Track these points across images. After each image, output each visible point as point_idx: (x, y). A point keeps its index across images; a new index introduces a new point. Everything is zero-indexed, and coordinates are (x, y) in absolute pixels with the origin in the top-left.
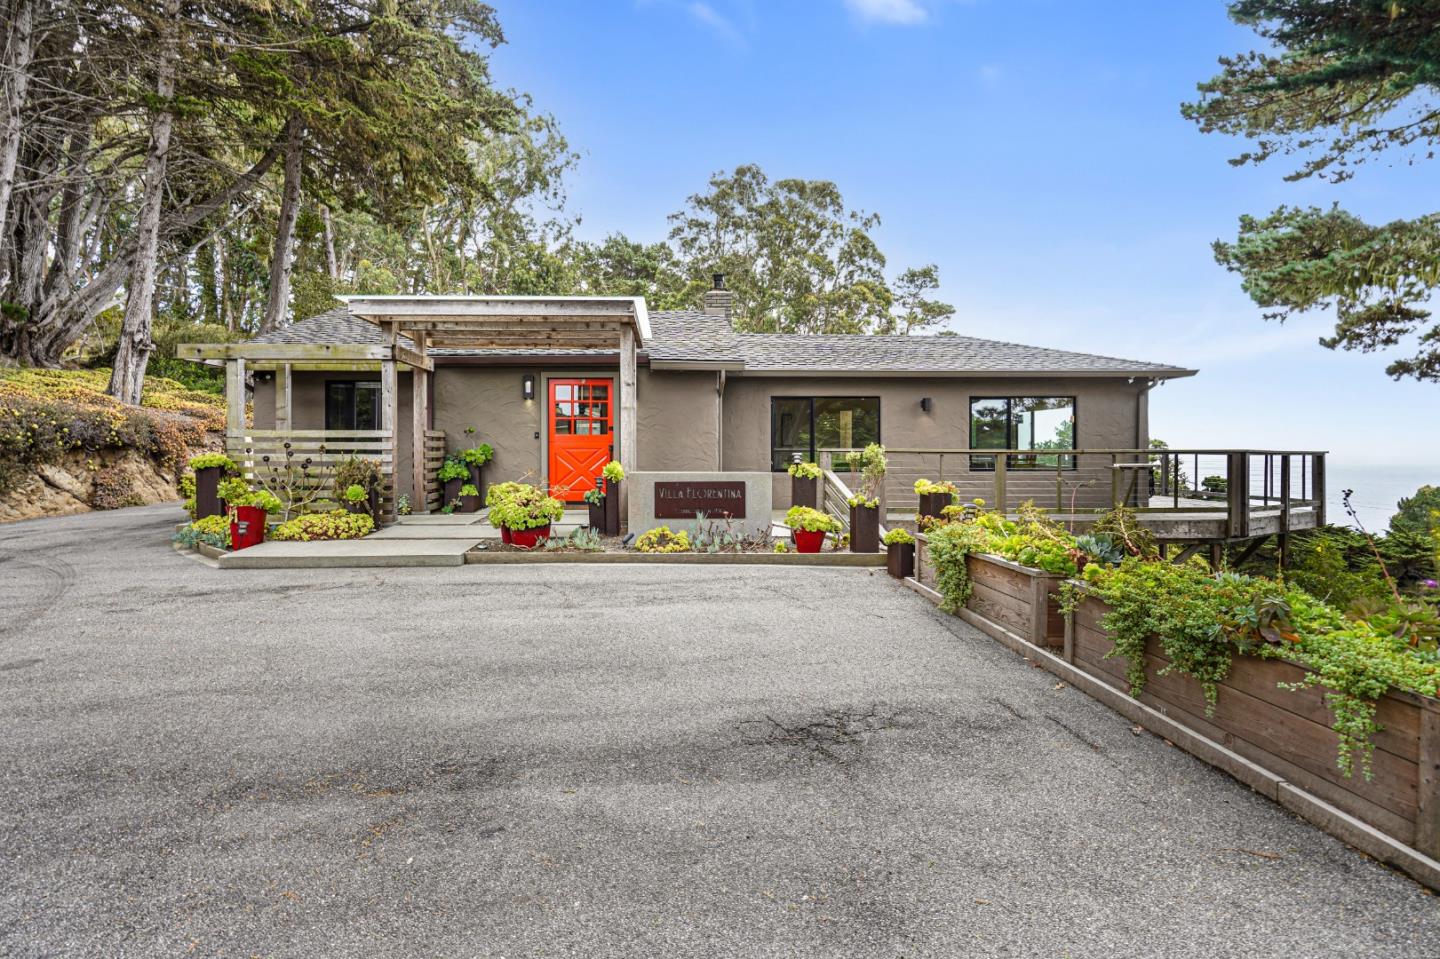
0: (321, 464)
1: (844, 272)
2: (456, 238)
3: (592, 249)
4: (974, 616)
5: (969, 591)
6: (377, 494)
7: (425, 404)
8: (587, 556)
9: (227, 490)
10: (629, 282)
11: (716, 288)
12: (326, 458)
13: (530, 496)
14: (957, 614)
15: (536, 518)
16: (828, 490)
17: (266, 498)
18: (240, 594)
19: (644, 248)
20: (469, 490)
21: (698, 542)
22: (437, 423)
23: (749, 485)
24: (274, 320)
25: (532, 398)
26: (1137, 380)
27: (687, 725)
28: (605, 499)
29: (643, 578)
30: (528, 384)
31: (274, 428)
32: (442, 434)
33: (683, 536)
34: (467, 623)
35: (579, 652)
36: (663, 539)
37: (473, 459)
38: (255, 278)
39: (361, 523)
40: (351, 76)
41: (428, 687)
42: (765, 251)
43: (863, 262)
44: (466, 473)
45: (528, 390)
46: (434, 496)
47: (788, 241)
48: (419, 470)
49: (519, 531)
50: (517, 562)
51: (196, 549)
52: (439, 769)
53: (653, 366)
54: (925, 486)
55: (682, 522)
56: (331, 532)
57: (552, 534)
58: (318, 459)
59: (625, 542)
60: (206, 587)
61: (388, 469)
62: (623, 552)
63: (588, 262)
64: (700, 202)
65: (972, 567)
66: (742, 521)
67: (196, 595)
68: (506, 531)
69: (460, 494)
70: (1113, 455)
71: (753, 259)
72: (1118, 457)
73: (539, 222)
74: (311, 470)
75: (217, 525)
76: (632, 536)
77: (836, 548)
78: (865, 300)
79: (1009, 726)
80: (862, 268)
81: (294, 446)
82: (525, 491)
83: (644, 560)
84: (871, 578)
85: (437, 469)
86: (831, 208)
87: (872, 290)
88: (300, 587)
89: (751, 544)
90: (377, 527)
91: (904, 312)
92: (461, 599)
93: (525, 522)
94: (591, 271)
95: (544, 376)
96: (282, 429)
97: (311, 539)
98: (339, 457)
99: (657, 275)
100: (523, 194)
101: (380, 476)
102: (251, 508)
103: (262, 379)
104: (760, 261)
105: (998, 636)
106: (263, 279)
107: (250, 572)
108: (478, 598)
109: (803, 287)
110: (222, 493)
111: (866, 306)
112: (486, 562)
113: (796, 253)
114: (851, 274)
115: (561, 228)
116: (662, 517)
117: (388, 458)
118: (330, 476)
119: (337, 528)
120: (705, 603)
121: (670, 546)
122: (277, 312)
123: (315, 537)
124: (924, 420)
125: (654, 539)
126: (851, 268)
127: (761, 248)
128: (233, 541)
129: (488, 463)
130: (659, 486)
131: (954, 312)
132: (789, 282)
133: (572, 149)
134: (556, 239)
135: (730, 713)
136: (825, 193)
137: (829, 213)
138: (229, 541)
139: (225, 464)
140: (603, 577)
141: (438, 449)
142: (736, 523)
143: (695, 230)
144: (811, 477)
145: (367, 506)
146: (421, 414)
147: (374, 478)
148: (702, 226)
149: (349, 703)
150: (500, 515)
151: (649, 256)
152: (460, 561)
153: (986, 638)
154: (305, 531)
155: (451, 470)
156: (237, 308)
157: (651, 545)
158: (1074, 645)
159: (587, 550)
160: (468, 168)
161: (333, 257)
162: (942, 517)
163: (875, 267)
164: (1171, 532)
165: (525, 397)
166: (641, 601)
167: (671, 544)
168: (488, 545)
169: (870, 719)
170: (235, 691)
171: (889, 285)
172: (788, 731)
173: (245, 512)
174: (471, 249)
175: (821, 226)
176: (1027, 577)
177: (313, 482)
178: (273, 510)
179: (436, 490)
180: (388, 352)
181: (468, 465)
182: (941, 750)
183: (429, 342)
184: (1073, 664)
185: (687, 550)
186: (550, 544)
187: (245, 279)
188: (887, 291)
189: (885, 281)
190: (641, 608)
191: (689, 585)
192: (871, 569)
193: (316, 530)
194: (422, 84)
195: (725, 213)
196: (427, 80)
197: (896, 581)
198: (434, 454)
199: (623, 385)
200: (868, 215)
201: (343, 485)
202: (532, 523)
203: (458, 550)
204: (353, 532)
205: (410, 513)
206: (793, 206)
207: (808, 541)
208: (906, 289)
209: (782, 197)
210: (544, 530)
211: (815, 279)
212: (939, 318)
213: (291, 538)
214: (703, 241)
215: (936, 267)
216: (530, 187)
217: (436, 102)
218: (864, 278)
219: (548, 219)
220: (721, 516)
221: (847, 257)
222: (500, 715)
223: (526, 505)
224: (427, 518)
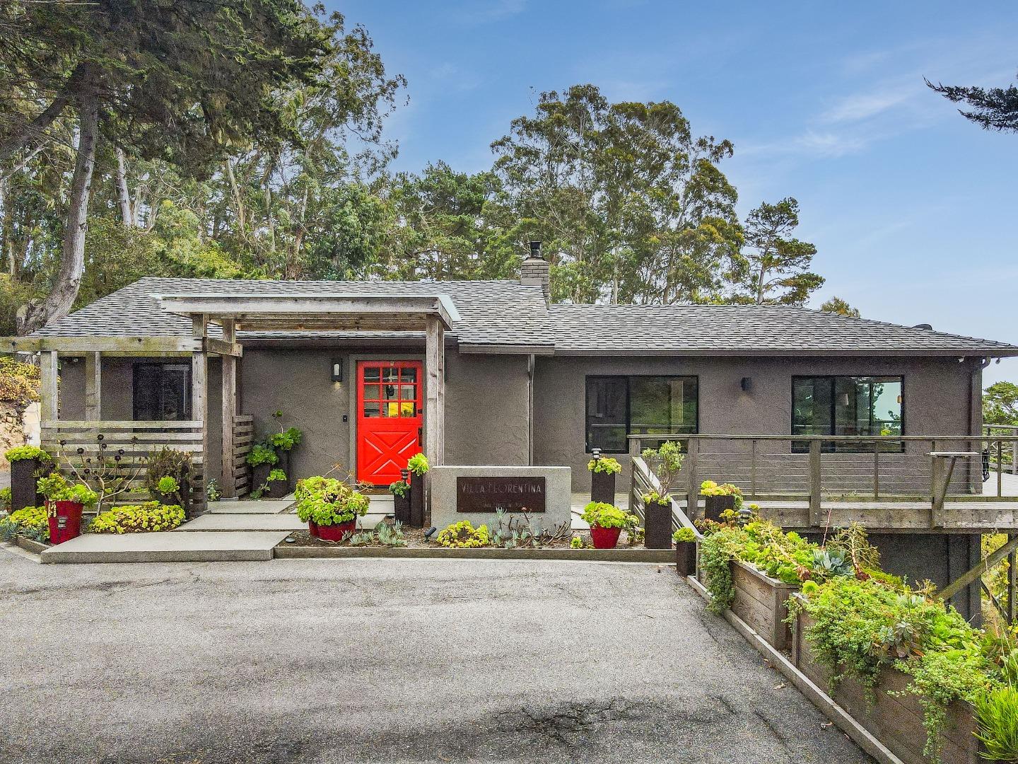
0: (134, 454)
1: (690, 209)
2: (260, 170)
3: (411, 181)
4: (736, 619)
5: (731, 595)
6: (187, 483)
7: (234, 391)
8: (392, 551)
9: (46, 485)
10: (452, 218)
11: (532, 257)
12: (138, 448)
13: (336, 492)
14: (722, 615)
15: (342, 514)
16: (637, 477)
17: (81, 491)
18: (67, 591)
19: (469, 177)
20: (277, 475)
21: (496, 538)
22: (245, 410)
23: (548, 479)
24: (69, 279)
25: (340, 381)
26: (967, 359)
27: (455, 715)
28: (410, 491)
29: (442, 574)
30: (337, 367)
31: (84, 419)
32: (250, 418)
33: (483, 531)
34: (277, 620)
35: (375, 650)
36: (463, 534)
37: (281, 443)
38: (38, 217)
39: (173, 514)
40: (152, 25)
41: (245, 682)
42: (602, 184)
43: (712, 198)
44: (274, 458)
45: (337, 372)
46: (242, 481)
47: (628, 174)
48: (227, 456)
49: (325, 526)
50: (323, 556)
51: (15, 542)
52: (258, 749)
53: (461, 351)
54: (711, 488)
55: (484, 516)
56: (145, 525)
57: (358, 526)
58: (131, 450)
59: (427, 536)
60: (33, 584)
61: (200, 459)
62: (426, 547)
63: (407, 198)
64: (529, 127)
65: (736, 572)
66: (542, 515)
67: (27, 592)
68: (314, 525)
69: (269, 479)
70: (933, 441)
71: (590, 193)
72: (937, 443)
73: (352, 154)
74: (124, 460)
75: (36, 517)
76: (435, 529)
77: (632, 543)
78: (713, 240)
79: (719, 718)
80: (710, 204)
81: (107, 436)
82: (333, 485)
83: (444, 555)
84: (658, 575)
85: (245, 454)
86: (677, 135)
87: (720, 229)
88: (121, 584)
89: (549, 538)
90: (189, 517)
91: (757, 252)
92: (270, 597)
93: (332, 518)
94: (410, 204)
95: (353, 358)
96: (91, 419)
97: (125, 532)
98: (151, 448)
99: (483, 210)
100: (335, 124)
101: (191, 467)
102: (68, 502)
103: (71, 364)
104: (597, 195)
105: (749, 638)
106: (49, 218)
107: (72, 567)
108: (286, 595)
109: (646, 226)
110: (41, 489)
111: (714, 246)
112: (294, 557)
113: (636, 186)
114: (699, 209)
115: (376, 161)
116: (463, 511)
117: (200, 448)
118: (143, 466)
119: (150, 520)
120: (494, 603)
121: (470, 541)
122: (72, 269)
123: (130, 529)
124: (744, 400)
125: (455, 534)
126: (699, 203)
127: (599, 181)
128: (52, 533)
129: (296, 446)
130: (460, 481)
131: (814, 252)
132: (629, 219)
133: (389, 76)
134: (372, 172)
135: (492, 706)
136: (667, 117)
137: (675, 141)
138: (47, 535)
139: (40, 455)
140: (405, 573)
141: (246, 434)
142: (534, 517)
143: (524, 159)
144: (609, 472)
145: (179, 497)
146: (230, 401)
147: (185, 469)
148: (532, 154)
149: (181, 695)
150: (308, 511)
151: (474, 188)
152: (270, 555)
153: (740, 639)
154: (120, 523)
155: (259, 456)
156: (20, 250)
157: (451, 540)
158: (799, 649)
159: (391, 545)
160: (275, 116)
161: (125, 196)
162: (721, 521)
163: (726, 202)
164: (994, 521)
165: (334, 379)
166: (439, 598)
167: (471, 540)
168: (295, 538)
169: (606, 712)
170: (86, 685)
171: (742, 222)
172: (536, 721)
173: (64, 507)
174: (277, 182)
175: (664, 157)
176: (769, 587)
177: (126, 472)
178: (90, 503)
179: (244, 475)
180: (199, 344)
181: (276, 449)
182: (652, 737)
183: (237, 326)
184: (798, 666)
185: (486, 545)
186: (355, 539)
187: (28, 218)
188: (739, 228)
189: (738, 217)
190: (434, 606)
191: (483, 582)
192: (661, 565)
193: (131, 522)
194: (227, 31)
195: (556, 141)
196: (233, 26)
197: (680, 579)
198: (242, 439)
199: (429, 376)
200: (717, 142)
201: (155, 476)
202: (338, 519)
203: (266, 544)
204: (166, 524)
205: (218, 499)
206: (635, 133)
207: (604, 538)
208: (760, 227)
209: (621, 122)
210: (350, 525)
211: (658, 215)
212: (798, 259)
213: (106, 531)
214: (533, 171)
215: (794, 201)
216: (342, 117)
217: (244, 54)
218: (713, 214)
219: (361, 152)
220: (521, 511)
221: (695, 189)
222: (306, 706)
223: (332, 501)
224: (234, 505)
